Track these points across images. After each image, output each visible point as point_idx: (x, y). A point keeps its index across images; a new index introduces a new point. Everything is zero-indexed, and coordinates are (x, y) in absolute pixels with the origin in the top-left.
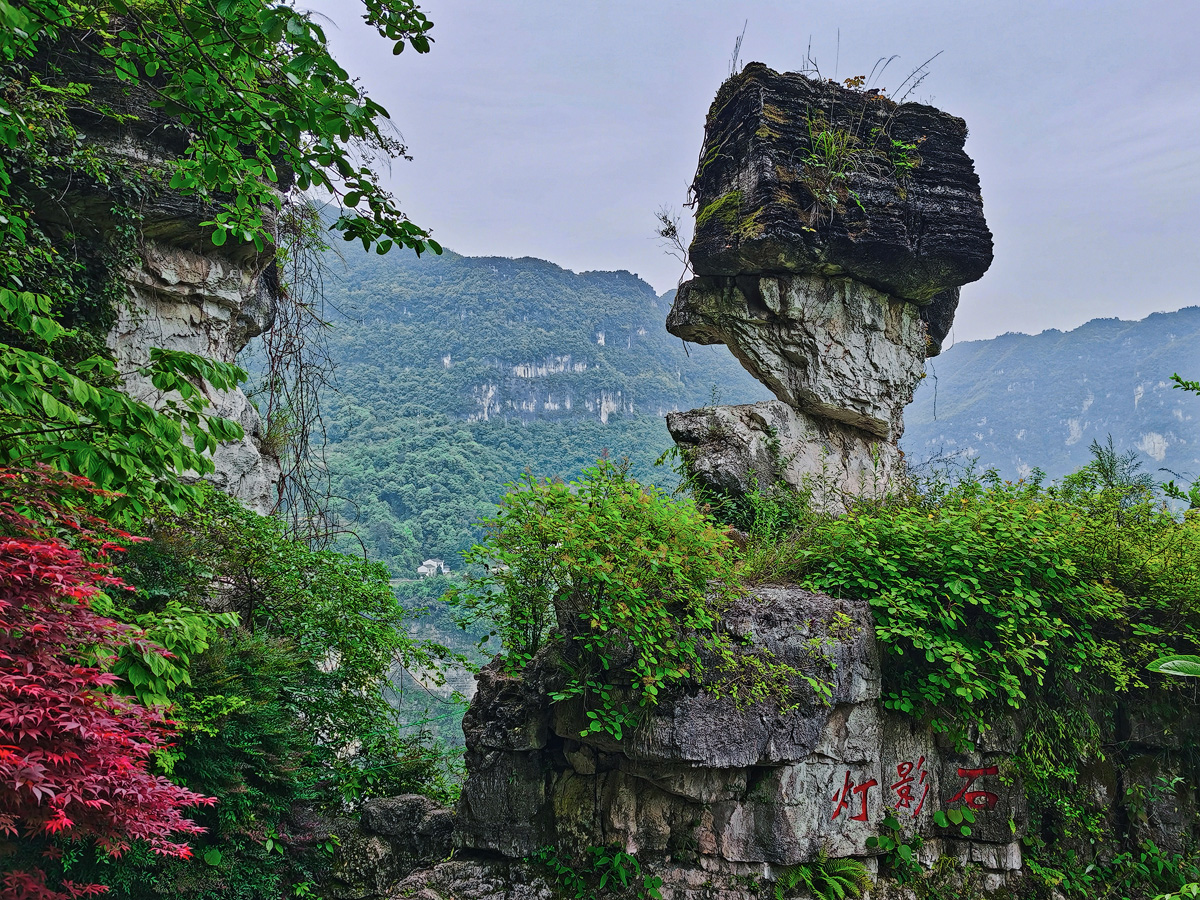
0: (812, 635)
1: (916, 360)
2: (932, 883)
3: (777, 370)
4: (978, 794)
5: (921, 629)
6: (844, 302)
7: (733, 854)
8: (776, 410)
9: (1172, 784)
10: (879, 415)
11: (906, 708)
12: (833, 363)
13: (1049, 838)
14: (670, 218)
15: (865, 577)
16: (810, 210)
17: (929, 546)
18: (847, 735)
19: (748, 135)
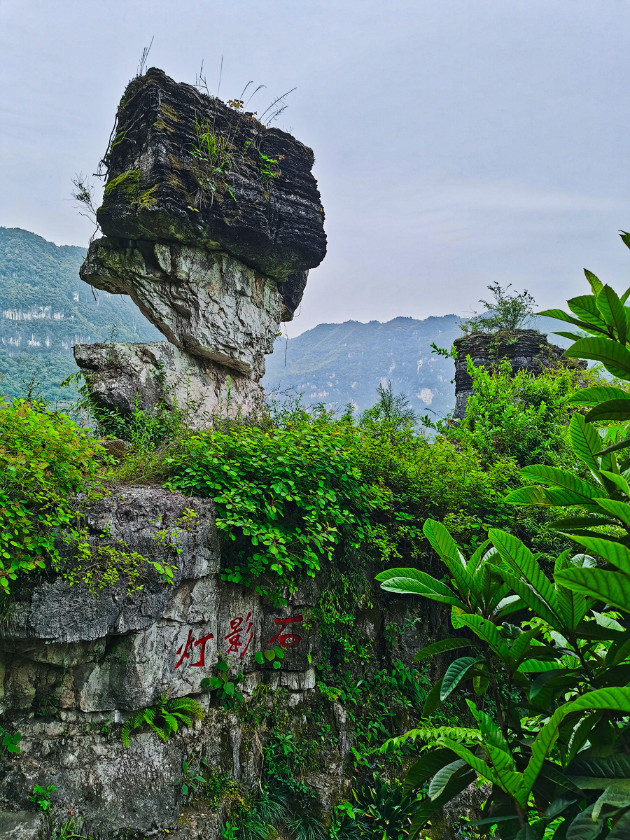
0: (164, 526)
1: (273, 322)
2: (251, 706)
3: (167, 318)
4: (289, 636)
5: (250, 520)
6: (221, 271)
7: (88, 705)
8: (164, 349)
9: (413, 623)
10: (243, 359)
11: (236, 580)
12: (210, 317)
13: (335, 663)
14: (84, 186)
15: (213, 480)
16: (195, 194)
17: (263, 456)
18: (191, 603)
19: (148, 126)
